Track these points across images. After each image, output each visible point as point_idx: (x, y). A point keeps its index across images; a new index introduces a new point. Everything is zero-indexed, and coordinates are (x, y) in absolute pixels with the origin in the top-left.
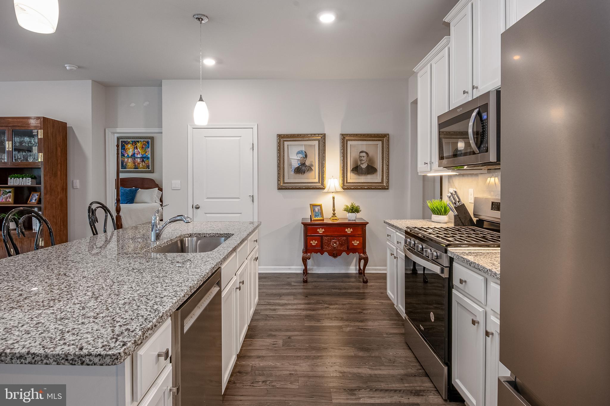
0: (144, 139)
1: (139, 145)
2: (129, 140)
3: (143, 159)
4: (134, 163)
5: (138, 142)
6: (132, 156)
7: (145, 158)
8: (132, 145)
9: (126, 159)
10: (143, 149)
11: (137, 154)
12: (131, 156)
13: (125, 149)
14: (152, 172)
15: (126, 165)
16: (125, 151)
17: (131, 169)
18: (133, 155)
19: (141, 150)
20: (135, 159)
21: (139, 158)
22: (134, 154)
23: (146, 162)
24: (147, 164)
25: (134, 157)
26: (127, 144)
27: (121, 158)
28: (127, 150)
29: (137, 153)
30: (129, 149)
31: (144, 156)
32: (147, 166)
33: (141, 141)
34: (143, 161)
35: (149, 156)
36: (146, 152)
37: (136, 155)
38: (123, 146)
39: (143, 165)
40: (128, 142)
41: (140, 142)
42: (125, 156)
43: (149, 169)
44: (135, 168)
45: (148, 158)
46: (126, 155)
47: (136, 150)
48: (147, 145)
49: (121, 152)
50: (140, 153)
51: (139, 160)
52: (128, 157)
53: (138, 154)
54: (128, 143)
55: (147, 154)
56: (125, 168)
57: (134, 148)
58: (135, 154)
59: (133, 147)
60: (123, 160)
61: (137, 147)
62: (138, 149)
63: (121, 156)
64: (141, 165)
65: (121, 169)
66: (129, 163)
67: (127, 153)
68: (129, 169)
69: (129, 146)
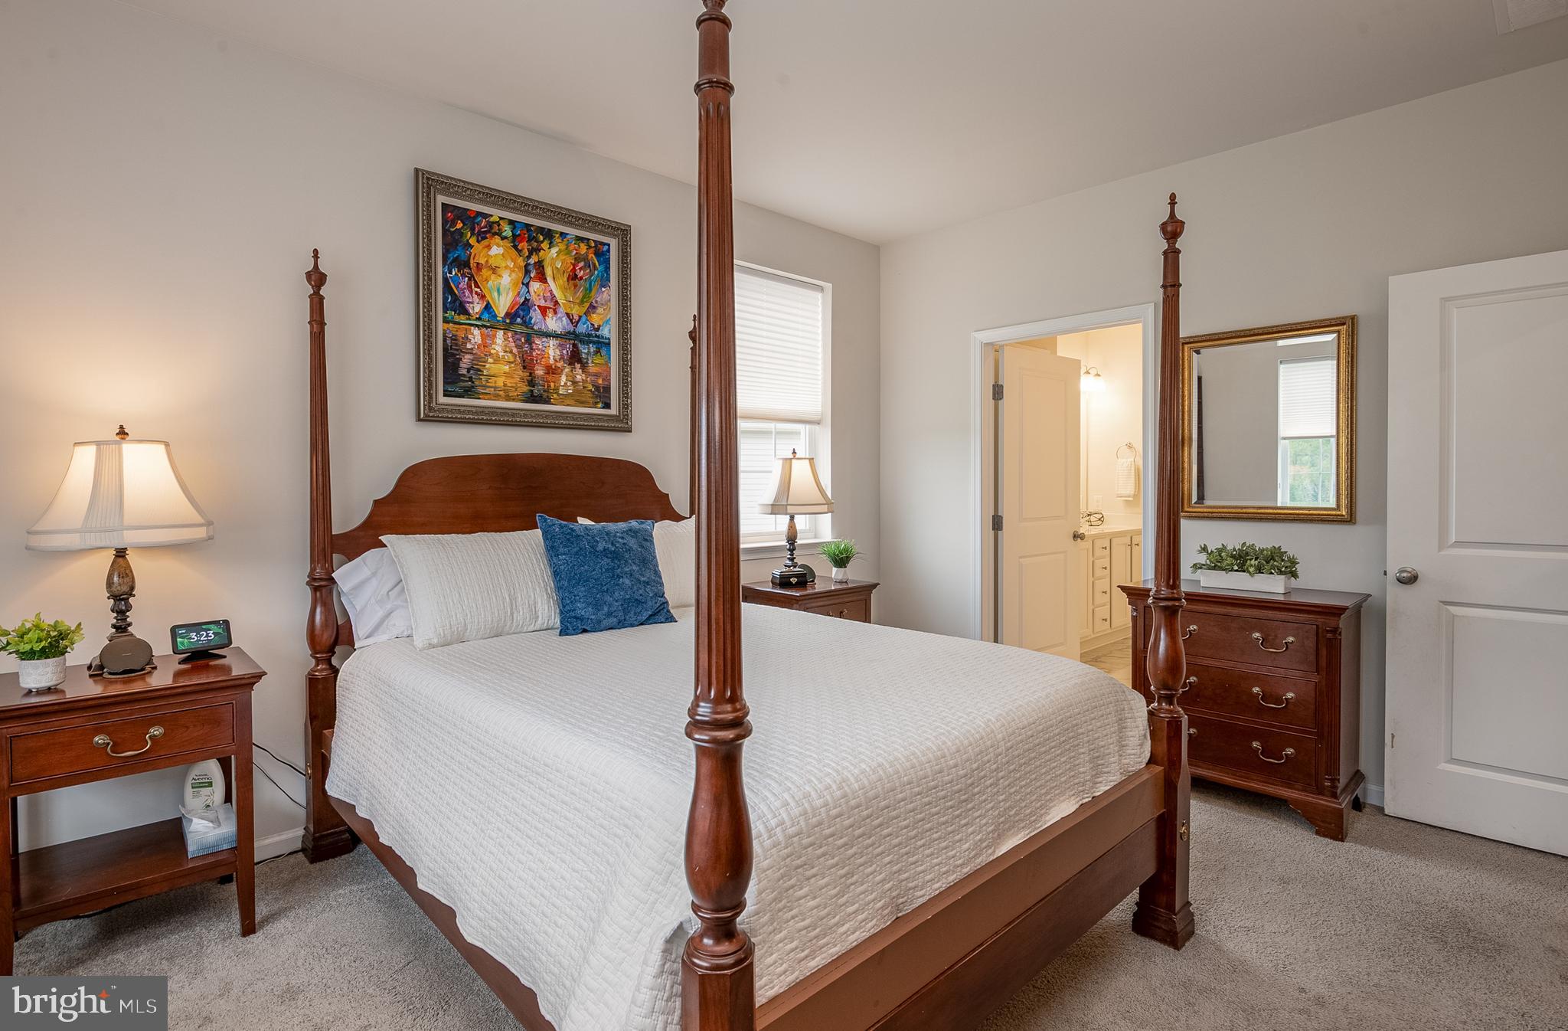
0: (581, 227)
1: (553, 256)
2: (496, 213)
3: (574, 345)
4: (527, 364)
5: (549, 234)
6: (511, 316)
7: (586, 339)
8: (515, 247)
9: (476, 332)
10: (575, 286)
11: (544, 310)
12: (507, 314)
13: (467, 264)
14: (622, 424)
15: (476, 369)
16: (471, 278)
17: (508, 398)
18: (521, 311)
19: (564, 290)
20: (529, 341)
21: (555, 336)
22: (526, 305)
23: (592, 368)
24: (596, 375)
25: (525, 330)
26: (481, 236)
27: (446, 321)
28: (485, 272)
29: (543, 303)
30: (494, 270)
31: (582, 328)
32: (597, 388)
33: (563, 235)
34: (575, 358)
35: (610, 331)
36: (593, 308)
37: (536, 315)
38: (452, 241)
39: (574, 383)
40: (491, 225)
41: (557, 239)
42: (466, 312)
43: (607, 406)
44: (532, 398)
45: (603, 344)
46: (476, 308)
47: (535, 286)
48: (595, 268)
49: (446, 280)
50: (561, 310)
51: (552, 351)
52: (489, 321)
53: (550, 313)
54: (489, 231)
55: (596, 319)
56: (468, 392)
57: (527, 272)
58: (529, 309)
59: (521, 262)
60: (454, 338)
61: (540, 265)
62: (550, 280)
63: (445, 310)
64: (563, 379)
65: (445, 395)
66: (497, 360)
67: (482, 297)
68: (497, 397)
69: (495, 250)
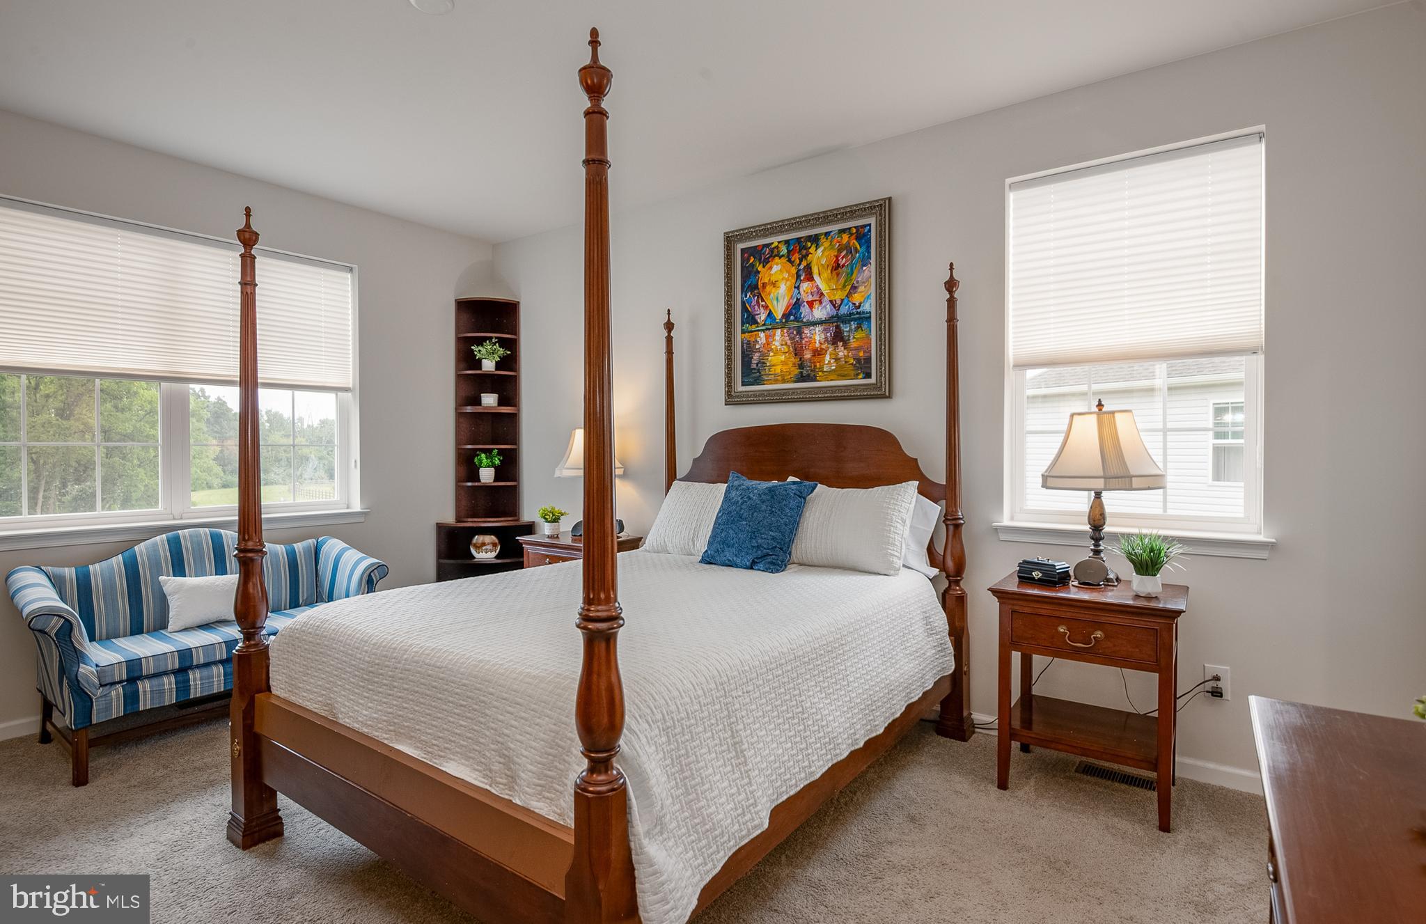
0: (839, 221)
1: (820, 256)
2: (774, 240)
3: (837, 327)
4: (798, 351)
5: (815, 239)
6: (786, 316)
7: (847, 319)
8: (790, 261)
9: (762, 335)
10: (838, 275)
11: (811, 304)
12: (784, 315)
13: (756, 287)
14: (882, 392)
15: (762, 363)
16: (759, 296)
17: (784, 381)
18: (794, 310)
19: (828, 281)
20: (800, 333)
21: (821, 323)
22: (798, 304)
23: (853, 343)
24: (858, 349)
25: (796, 324)
26: (766, 262)
27: (743, 332)
28: (768, 288)
29: (810, 298)
30: (774, 284)
31: (844, 310)
32: (858, 360)
33: (827, 234)
34: (838, 338)
35: (869, 306)
36: (854, 288)
37: (805, 310)
38: (749, 273)
39: (837, 359)
40: (772, 251)
41: (822, 239)
42: (757, 323)
43: (868, 375)
44: (802, 378)
45: (862, 319)
46: (762, 317)
47: (805, 286)
48: (857, 251)
49: (743, 303)
50: (826, 300)
51: (817, 336)
52: (772, 324)
53: (816, 305)
54: (764, 255)
55: (857, 298)
56: (758, 381)
57: (798, 276)
58: (800, 306)
59: (794, 270)
60: (749, 343)
61: (808, 269)
62: (816, 277)
63: (742, 326)
64: (827, 358)
65: (742, 385)
66: (776, 353)
67: (766, 307)
68: (776, 382)
69: (776, 268)
